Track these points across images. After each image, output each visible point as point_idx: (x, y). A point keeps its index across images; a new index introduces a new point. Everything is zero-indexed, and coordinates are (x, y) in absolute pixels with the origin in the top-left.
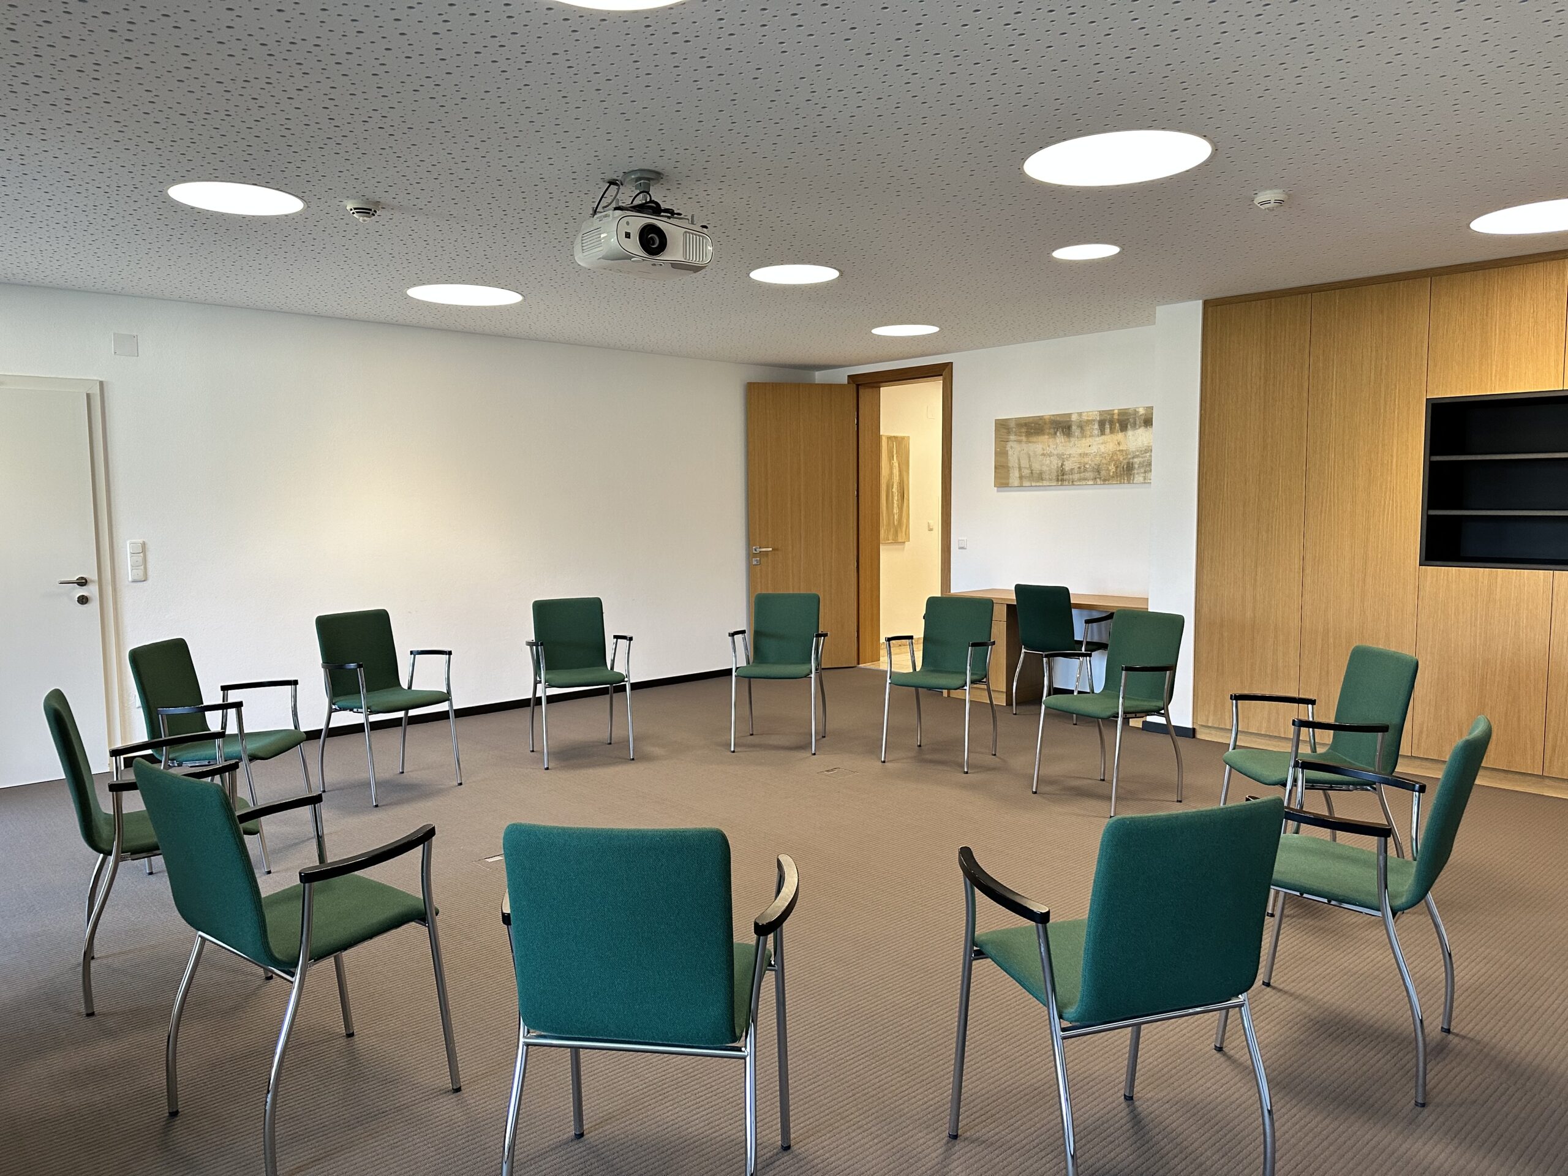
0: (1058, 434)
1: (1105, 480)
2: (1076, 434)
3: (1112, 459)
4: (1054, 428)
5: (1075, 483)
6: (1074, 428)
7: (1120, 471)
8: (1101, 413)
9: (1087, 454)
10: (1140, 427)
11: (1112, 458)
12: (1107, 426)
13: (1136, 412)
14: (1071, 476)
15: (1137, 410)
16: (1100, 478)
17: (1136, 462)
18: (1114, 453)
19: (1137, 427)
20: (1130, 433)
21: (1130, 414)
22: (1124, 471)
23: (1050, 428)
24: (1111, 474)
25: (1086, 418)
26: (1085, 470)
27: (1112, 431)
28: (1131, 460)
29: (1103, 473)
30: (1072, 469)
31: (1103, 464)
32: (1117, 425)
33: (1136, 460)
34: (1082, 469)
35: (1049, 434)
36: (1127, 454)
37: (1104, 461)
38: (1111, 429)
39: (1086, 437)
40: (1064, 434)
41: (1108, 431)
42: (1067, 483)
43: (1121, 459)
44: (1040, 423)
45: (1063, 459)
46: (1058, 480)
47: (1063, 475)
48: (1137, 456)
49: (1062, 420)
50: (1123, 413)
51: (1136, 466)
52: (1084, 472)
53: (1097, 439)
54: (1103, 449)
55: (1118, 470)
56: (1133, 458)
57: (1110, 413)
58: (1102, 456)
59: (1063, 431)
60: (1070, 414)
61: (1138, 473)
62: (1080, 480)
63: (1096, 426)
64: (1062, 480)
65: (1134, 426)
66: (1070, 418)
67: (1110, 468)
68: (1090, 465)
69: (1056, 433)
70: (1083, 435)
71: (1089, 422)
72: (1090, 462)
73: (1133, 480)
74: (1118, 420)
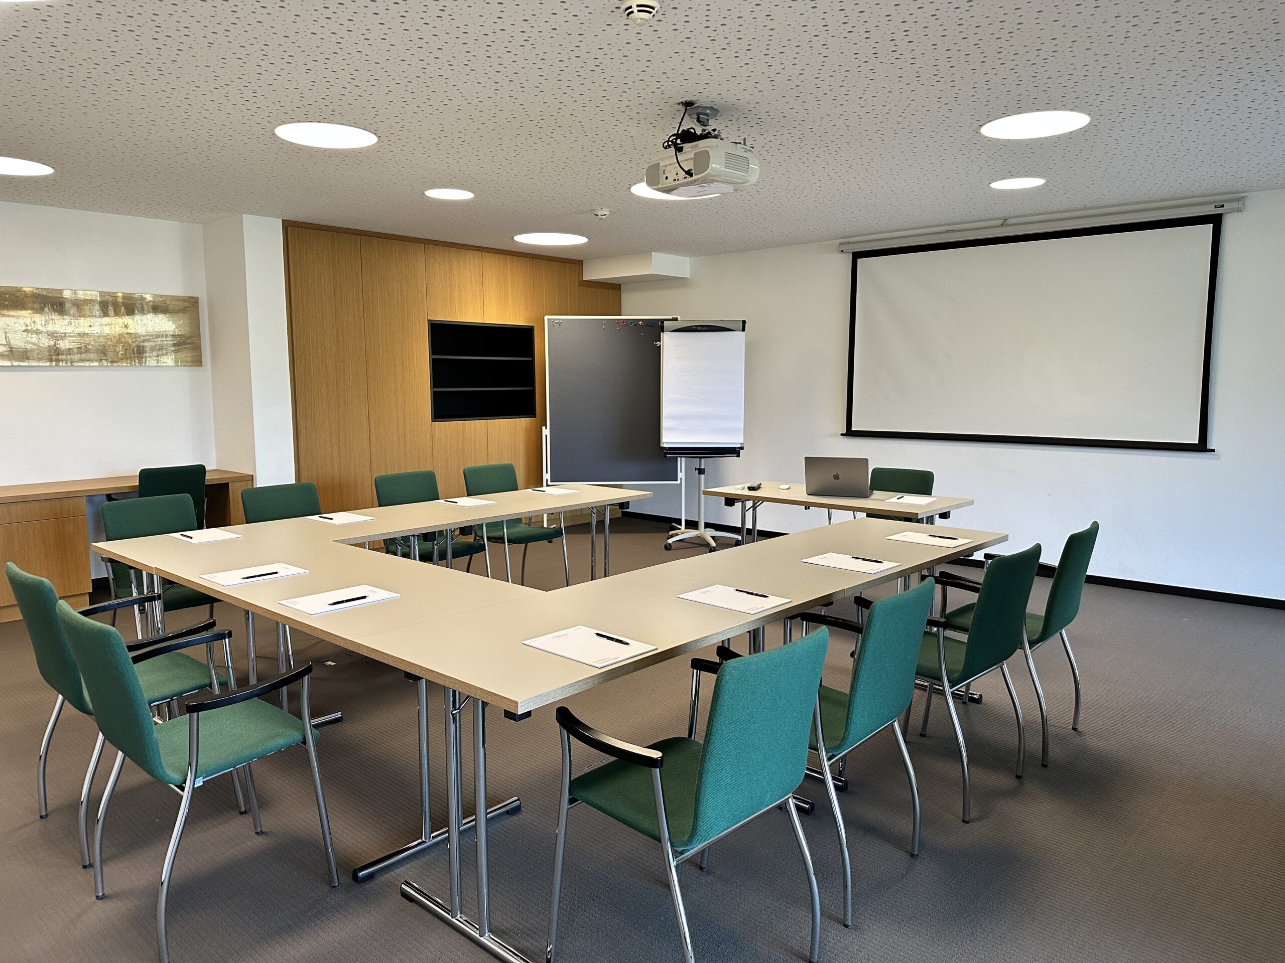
0: (46, 309)
1: (112, 362)
2: (72, 312)
3: (119, 341)
4: (41, 303)
5: (75, 364)
6: (67, 305)
7: (130, 353)
8: (102, 294)
9: (87, 334)
10: (149, 312)
11: (120, 339)
12: (111, 308)
13: (143, 299)
14: (68, 357)
15: (144, 296)
16: (107, 360)
17: (146, 346)
18: (121, 335)
19: (146, 312)
20: (138, 317)
21: (137, 300)
22: (134, 354)
23: (33, 303)
24: (120, 356)
25: (83, 297)
26: (87, 351)
27: (117, 314)
28: (141, 344)
29: (110, 354)
30: (69, 349)
31: (109, 345)
32: (123, 309)
33: (146, 344)
34: (83, 350)
35: (32, 309)
36: (135, 337)
37: (109, 343)
38: (115, 311)
39: (84, 316)
40: (55, 311)
41: (111, 312)
42: (64, 364)
43: (130, 341)
44: (18, 295)
45: (56, 337)
46: (51, 360)
47: (58, 355)
48: (148, 340)
49: (50, 295)
50: (128, 297)
51: (148, 349)
52: (85, 352)
53: (99, 319)
54: (107, 330)
55: (128, 352)
56: (144, 341)
57: (113, 295)
58: (107, 337)
59: (52, 306)
60: (61, 291)
61: (150, 357)
62: (82, 360)
63: (97, 307)
64: (57, 361)
65: (142, 312)
66: (62, 294)
67: (118, 350)
68: (93, 346)
69: (43, 310)
70: (81, 314)
71: (86, 302)
72: (92, 343)
73: (146, 362)
74: (124, 305)
